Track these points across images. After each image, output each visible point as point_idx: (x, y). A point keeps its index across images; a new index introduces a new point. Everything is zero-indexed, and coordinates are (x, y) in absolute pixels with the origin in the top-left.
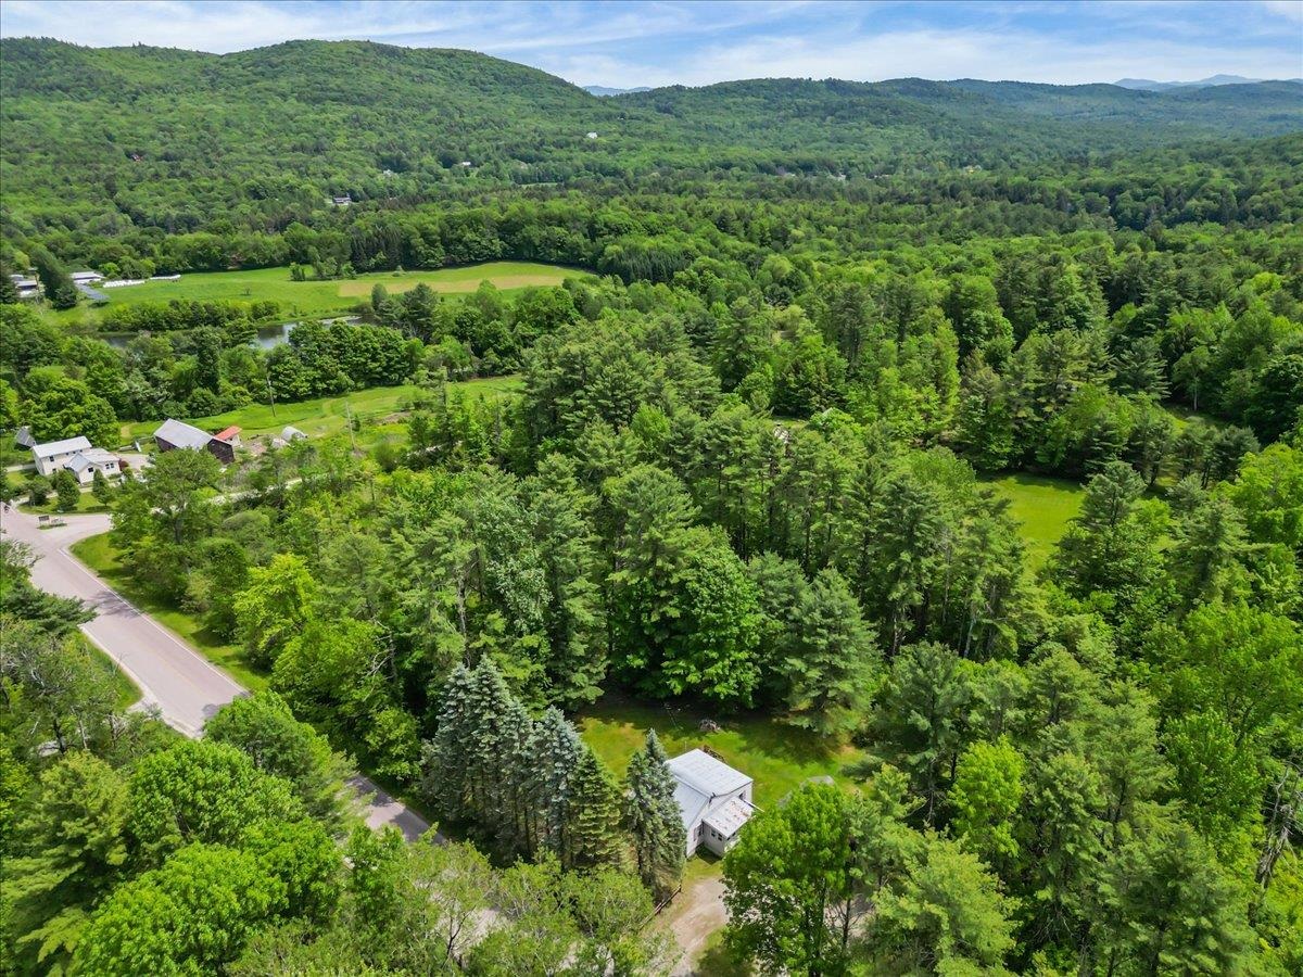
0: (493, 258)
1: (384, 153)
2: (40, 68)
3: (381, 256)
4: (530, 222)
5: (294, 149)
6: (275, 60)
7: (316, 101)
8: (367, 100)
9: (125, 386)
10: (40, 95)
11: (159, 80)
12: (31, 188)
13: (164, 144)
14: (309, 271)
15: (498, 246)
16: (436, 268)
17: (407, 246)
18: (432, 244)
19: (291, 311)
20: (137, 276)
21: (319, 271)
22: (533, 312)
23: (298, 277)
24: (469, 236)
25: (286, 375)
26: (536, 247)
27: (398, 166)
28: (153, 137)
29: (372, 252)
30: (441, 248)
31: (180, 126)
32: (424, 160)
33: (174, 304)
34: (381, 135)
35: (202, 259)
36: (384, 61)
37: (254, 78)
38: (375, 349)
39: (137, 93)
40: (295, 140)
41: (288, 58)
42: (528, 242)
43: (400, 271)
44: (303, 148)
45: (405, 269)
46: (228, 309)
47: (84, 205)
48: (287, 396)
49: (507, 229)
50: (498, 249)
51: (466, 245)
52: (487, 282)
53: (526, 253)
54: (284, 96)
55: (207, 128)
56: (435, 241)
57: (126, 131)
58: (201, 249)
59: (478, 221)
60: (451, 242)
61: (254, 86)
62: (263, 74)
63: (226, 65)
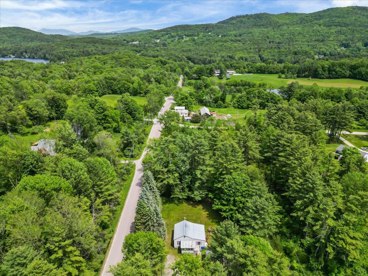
0: (345, 77)
1: (344, 42)
2: (260, 20)
3: (307, 73)
4: (363, 66)
5: (315, 41)
6: (322, 14)
7: (329, 26)
8: (346, 25)
9: (204, 98)
10: (258, 27)
11: (287, 22)
12: (242, 50)
13: (280, 39)
14: (283, 76)
15: (348, 73)
16: (323, 78)
17: (316, 71)
18: (324, 71)
19: (270, 86)
20: (242, 73)
21: (286, 76)
22: (327, 95)
23: (280, 77)
24: (338, 69)
25: (242, 102)
26: (362, 75)
27: (346, 46)
28: (278, 37)
29: (304, 71)
30: (327, 73)
31: (286, 34)
32: (358, 44)
33: (241, 81)
34: (346, 36)
35: (260, 70)
36: (359, 12)
37: (314, 20)
38: (268, 99)
39: (280, 26)
40: (317, 38)
41: (327, 13)
42: (360, 73)
43: (310, 78)
44: (318, 40)
45: (312, 78)
46: (253, 83)
47: (252, 55)
48: (240, 107)
49: (353, 68)
50: (348, 74)
51: (336, 72)
52: (316, 84)
53: (358, 77)
54: (320, 25)
55: (293, 35)
56: (326, 70)
57: (272, 36)
58: (260, 67)
59: (343, 64)
60: (331, 71)
61: (312, 22)
62: (316, 19)
63: (307, 17)
